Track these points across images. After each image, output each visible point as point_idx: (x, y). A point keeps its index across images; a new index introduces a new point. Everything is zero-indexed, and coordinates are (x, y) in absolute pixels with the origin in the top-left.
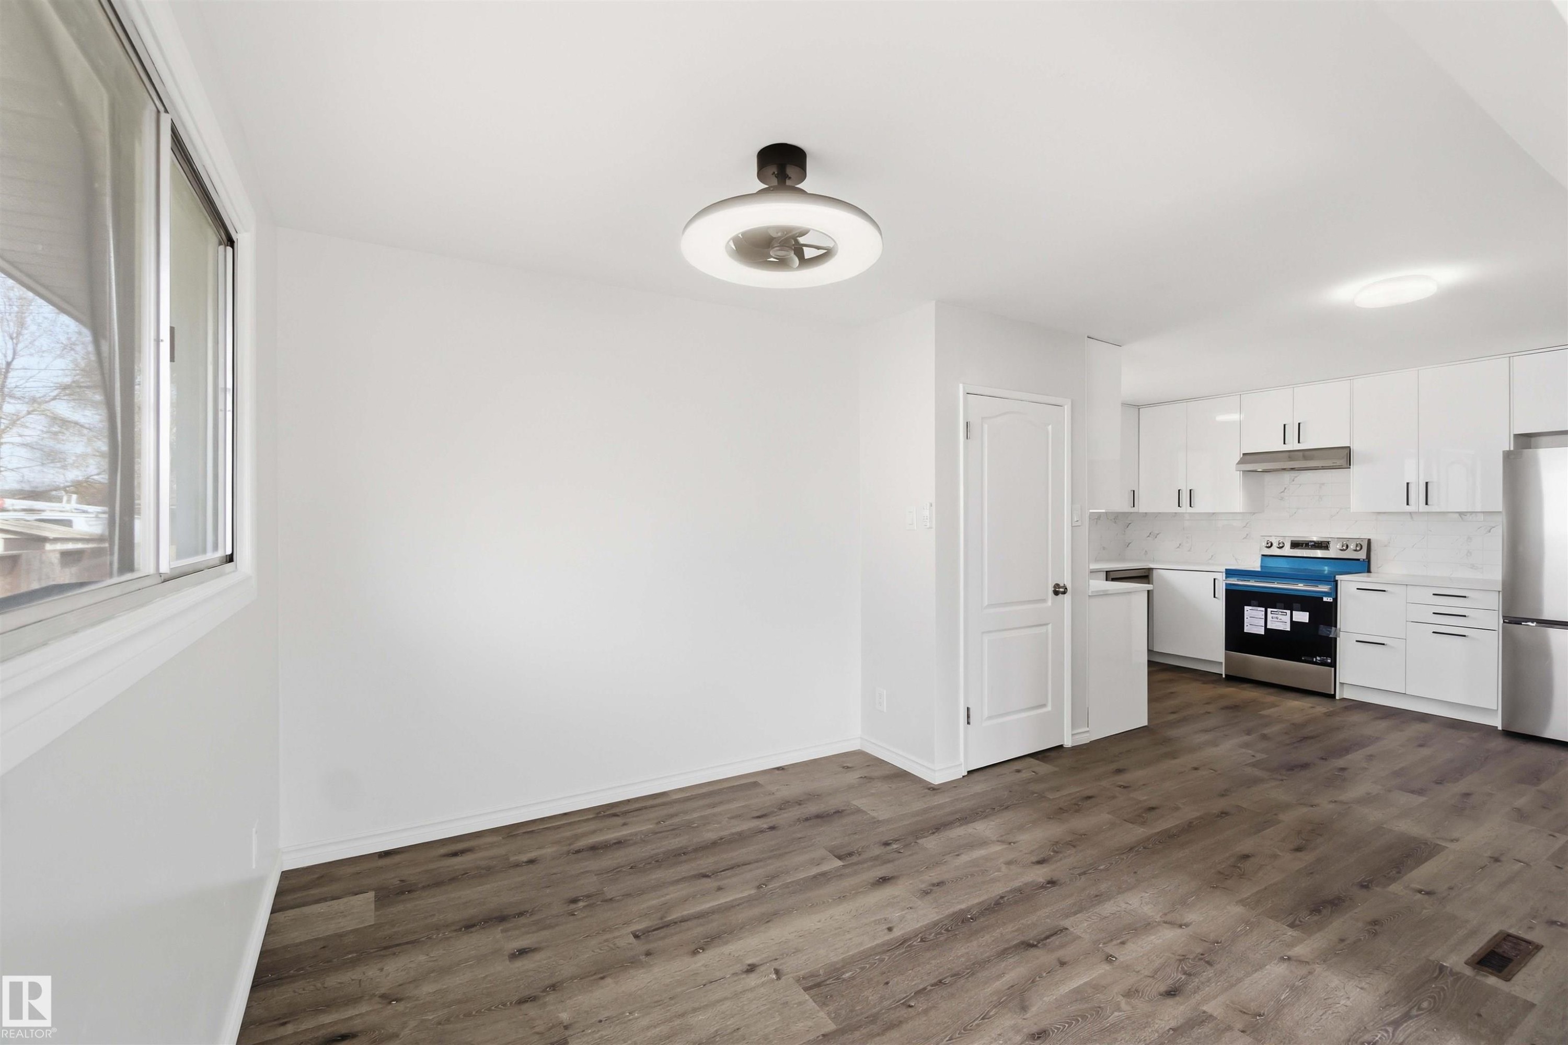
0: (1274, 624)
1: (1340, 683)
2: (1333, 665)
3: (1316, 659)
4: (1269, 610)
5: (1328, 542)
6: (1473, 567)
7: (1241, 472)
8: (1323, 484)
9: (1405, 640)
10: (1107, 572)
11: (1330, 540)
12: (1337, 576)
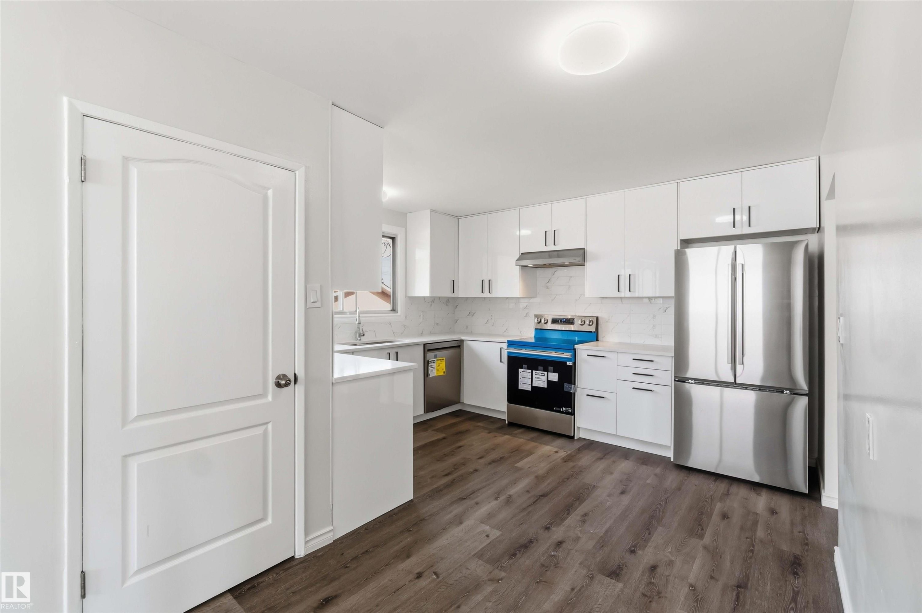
0: (537, 383)
1: (577, 427)
2: (573, 414)
3: (562, 410)
4: (534, 372)
5: (573, 319)
6: (656, 336)
7: (520, 267)
8: (571, 277)
9: (616, 394)
10: (424, 344)
11: (574, 317)
12: (575, 346)
